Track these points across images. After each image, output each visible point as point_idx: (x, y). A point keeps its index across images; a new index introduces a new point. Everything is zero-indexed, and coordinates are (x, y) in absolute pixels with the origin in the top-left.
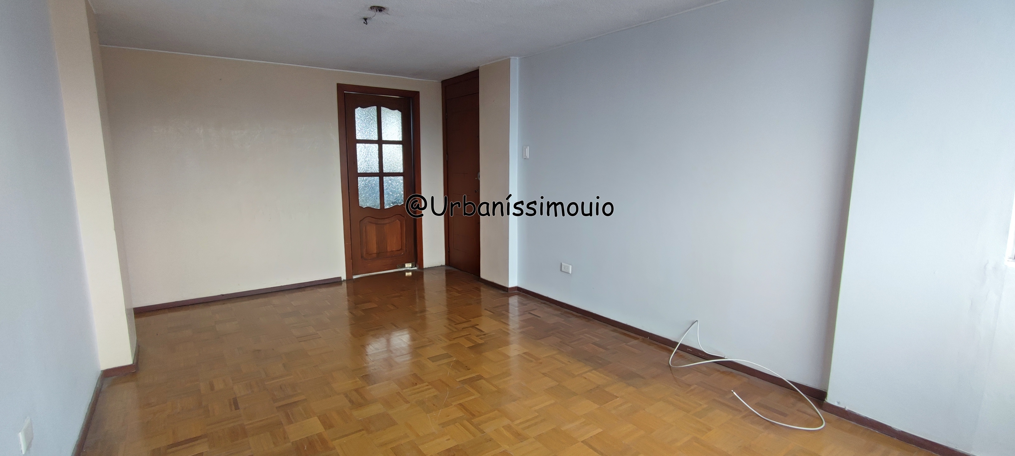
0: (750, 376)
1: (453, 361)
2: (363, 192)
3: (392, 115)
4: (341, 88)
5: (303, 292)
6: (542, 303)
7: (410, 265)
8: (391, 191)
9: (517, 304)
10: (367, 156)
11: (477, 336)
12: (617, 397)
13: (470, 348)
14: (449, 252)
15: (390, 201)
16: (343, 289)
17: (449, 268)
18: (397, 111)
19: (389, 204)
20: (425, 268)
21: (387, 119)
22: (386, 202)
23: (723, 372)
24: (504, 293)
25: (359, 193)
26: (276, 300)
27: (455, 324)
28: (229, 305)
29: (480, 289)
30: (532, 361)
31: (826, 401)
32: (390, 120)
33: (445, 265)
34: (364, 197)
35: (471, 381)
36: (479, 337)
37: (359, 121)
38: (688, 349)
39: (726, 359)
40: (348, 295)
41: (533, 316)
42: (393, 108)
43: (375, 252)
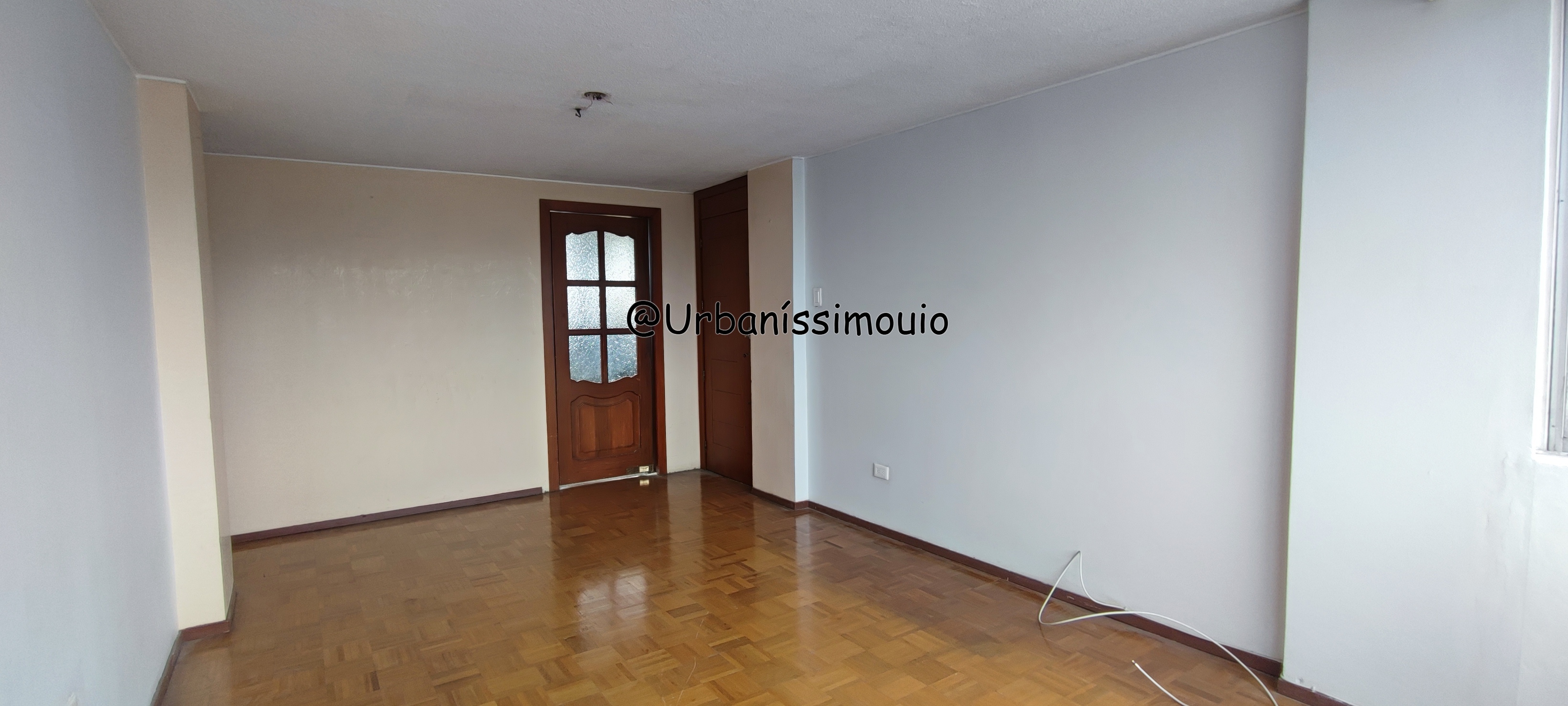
0: (1164, 638)
1: (705, 616)
2: (576, 358)
3: (620, 244)
4: (545, 205)
5: (485, 512)
6: (846, 526)
7: (646, 468)
8: (619, 356)
9: (808, 528)
10: (584, 305)
11: (745, 577)
12: (955, 671)
13: (733, 595)
14: (706, 448)
15: (617, 371)
16: (545, 505)
17: (706, 473)
18: (627, 238)
19: (616, 376)
20: (670, 474)
21: (614, 249)
22: (610, 373)
23: (1123, 633)
24: (788, 510)
25: (571, 360)
26: (442, 523)
27: (711, 560)
28: (372, 532)
29: (752, 505)
30: (824, 616)
31: (1281, 678)
32: (617, 251)
33: (701, 468)
34: (578, 365)
35: (730, 647)
36: (747, 579)
37: (572, 253)
38: (1068, 597)
39: (1127, 611)
40: (553, 514)
41: (831, 546)
42: (621, 234)
43: (594, 448)
